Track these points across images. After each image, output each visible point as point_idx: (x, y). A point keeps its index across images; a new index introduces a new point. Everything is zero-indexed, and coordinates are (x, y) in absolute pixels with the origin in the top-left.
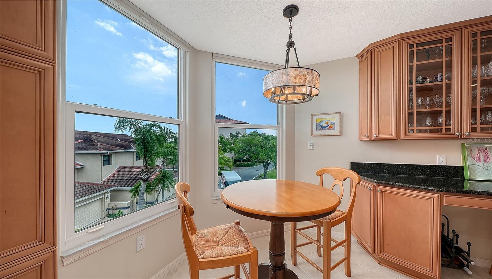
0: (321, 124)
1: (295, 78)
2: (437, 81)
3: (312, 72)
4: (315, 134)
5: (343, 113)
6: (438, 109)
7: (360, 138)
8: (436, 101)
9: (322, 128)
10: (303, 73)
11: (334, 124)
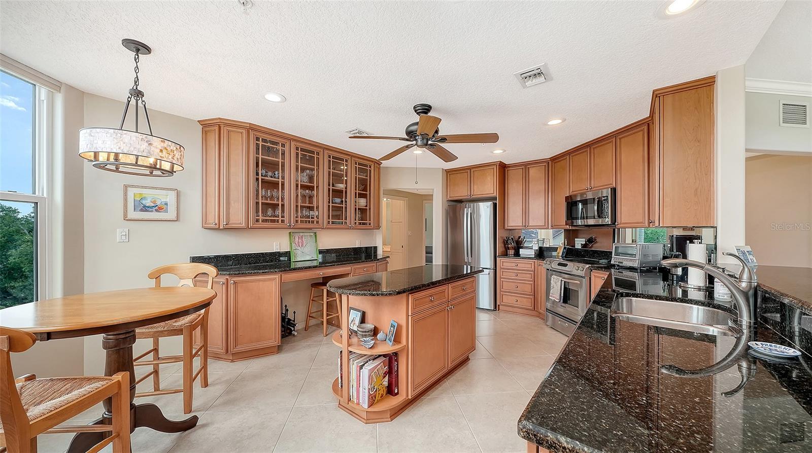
0: (144, 202)
1: (161, 151)
2: (275, 177)
3: (180, 148)
4: (129, 217)
5: (180, 191)
6: (275, 202)
7: (204, 225)
8: (275, 194)
9: (145, 209)
10: (172, 148)
11: (166, 204)
